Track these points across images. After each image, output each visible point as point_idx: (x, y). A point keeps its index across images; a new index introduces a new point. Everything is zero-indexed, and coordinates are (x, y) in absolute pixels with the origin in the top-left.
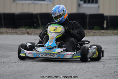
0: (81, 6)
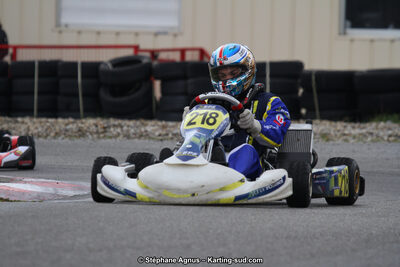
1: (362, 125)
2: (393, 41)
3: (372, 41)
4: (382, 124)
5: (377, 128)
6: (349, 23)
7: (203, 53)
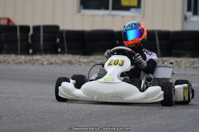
0: (188, 20)
1: (88, 57)
2: (103, 16)
3: (93, 16)
4: (98, 57)
5: (95, 59)
6: (82, 7)
7: (9, 20)
